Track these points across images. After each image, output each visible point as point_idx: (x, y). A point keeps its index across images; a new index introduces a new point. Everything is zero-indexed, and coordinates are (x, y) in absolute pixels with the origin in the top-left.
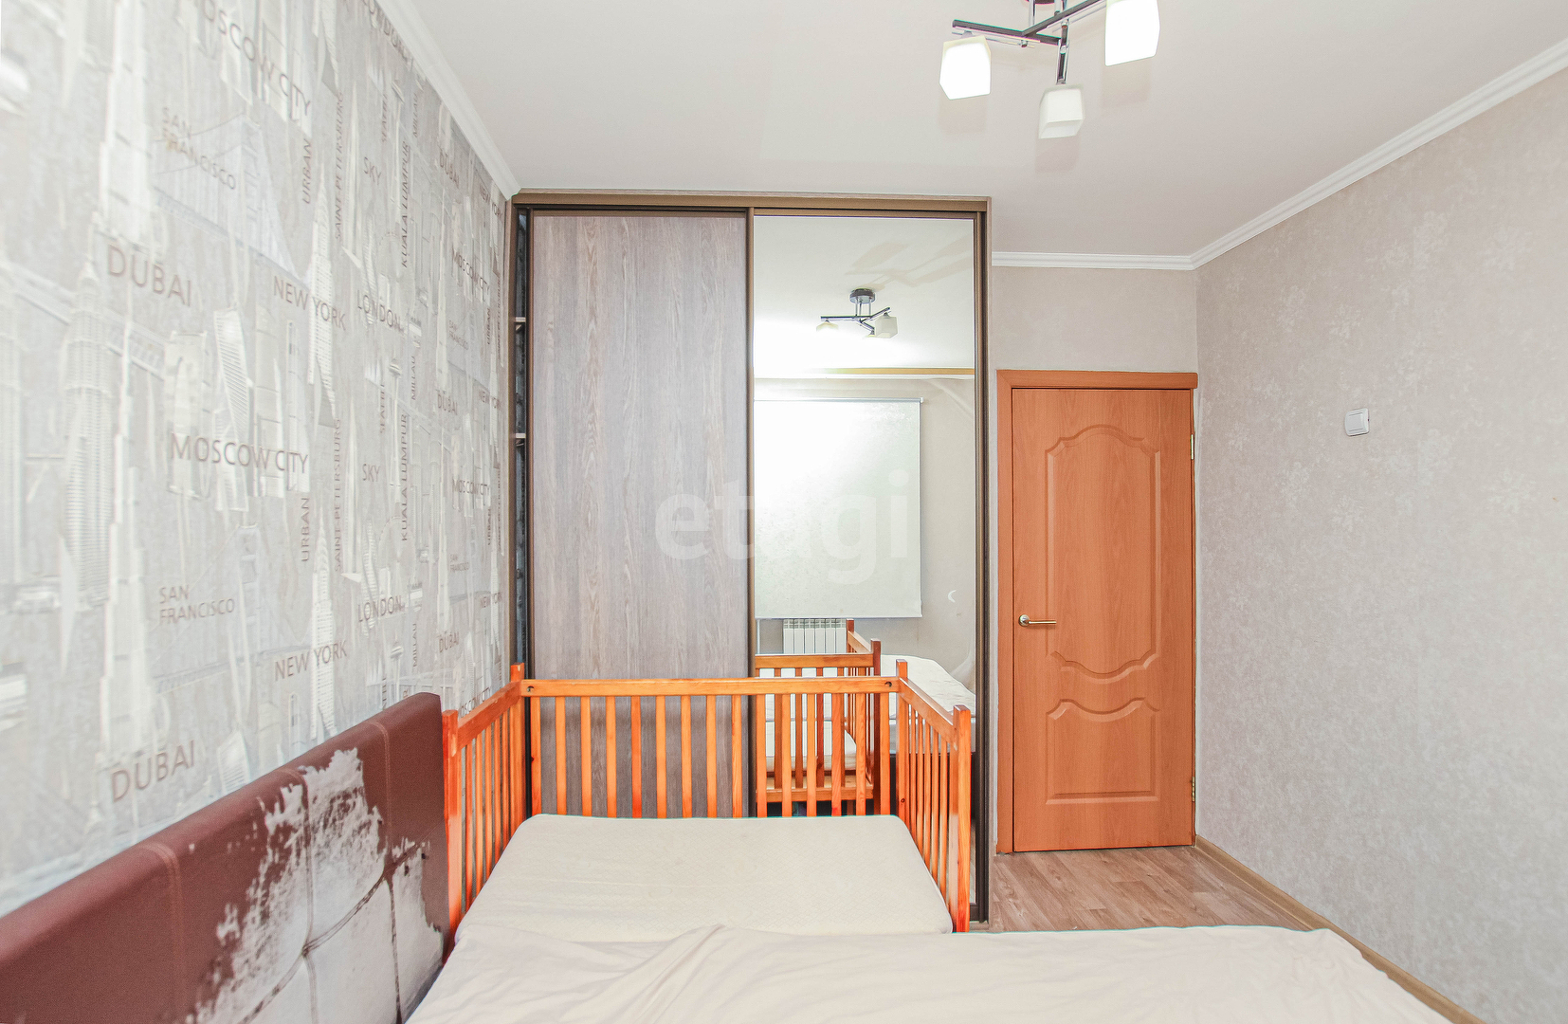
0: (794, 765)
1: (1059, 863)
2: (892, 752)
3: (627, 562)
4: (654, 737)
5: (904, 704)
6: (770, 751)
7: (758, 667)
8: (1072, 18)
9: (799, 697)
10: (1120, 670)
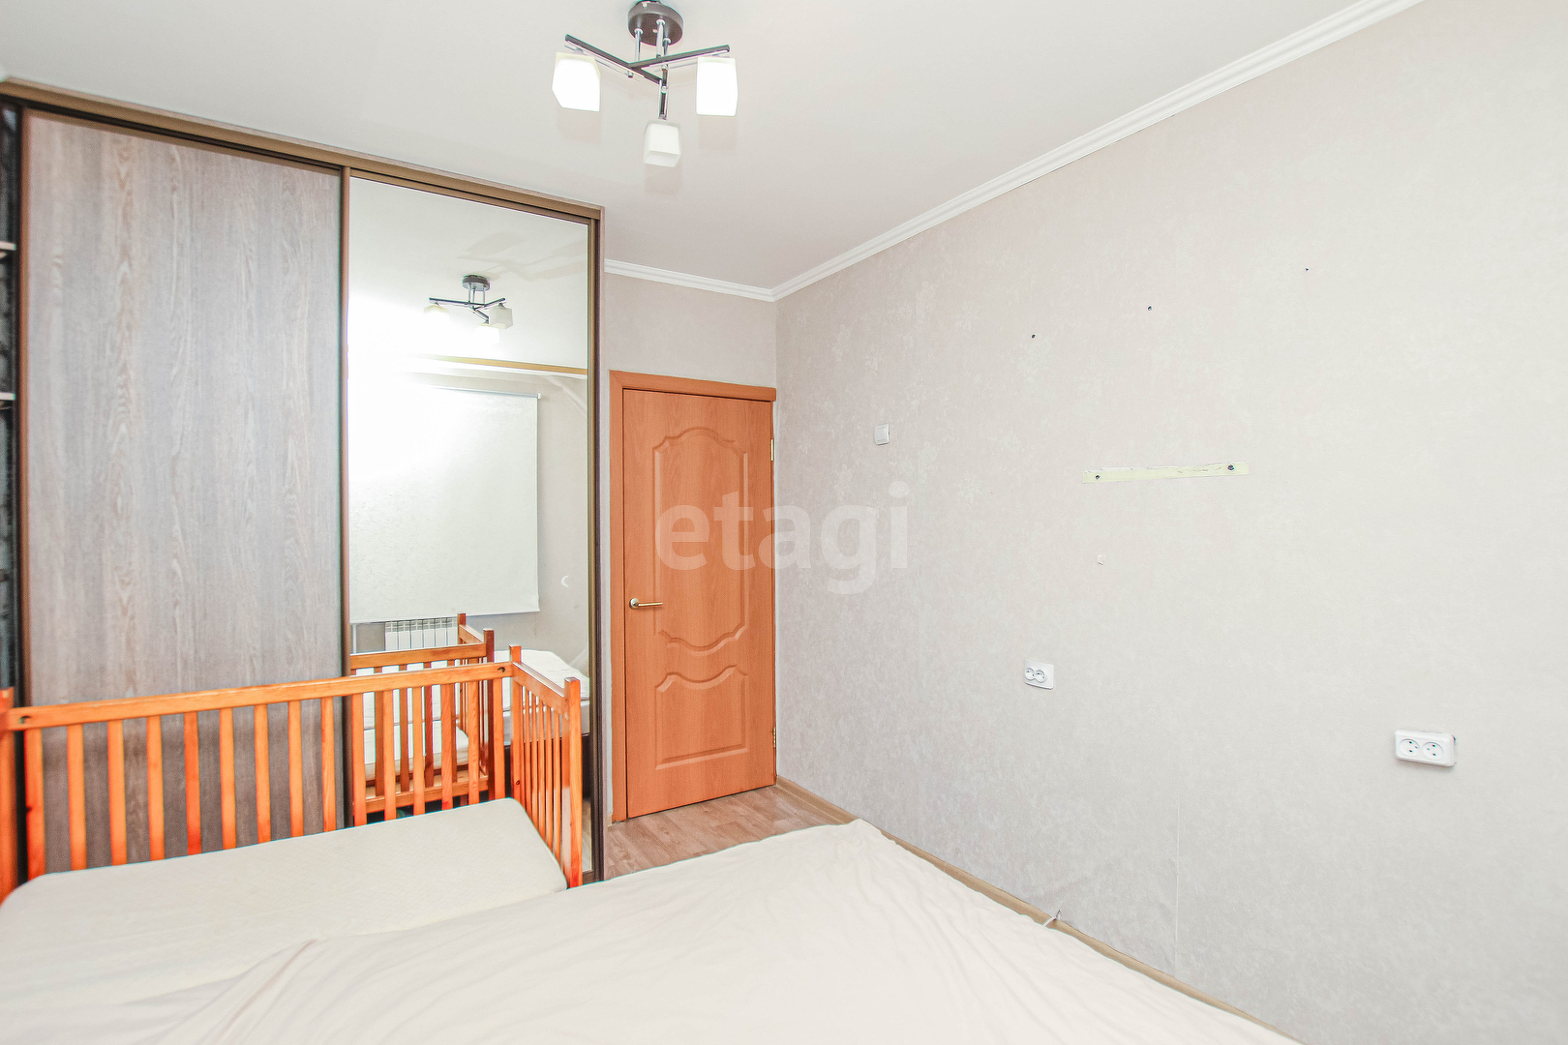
0: (398, 769)
1: (668, 821)
2: (507, 743)
3: (176, 556)
4: (218, 760)
5: (517, 688)
6: (370, 757)
7: (354, 667)
8: (671, 64)
9: (403, 692)
10: (717, 642)
